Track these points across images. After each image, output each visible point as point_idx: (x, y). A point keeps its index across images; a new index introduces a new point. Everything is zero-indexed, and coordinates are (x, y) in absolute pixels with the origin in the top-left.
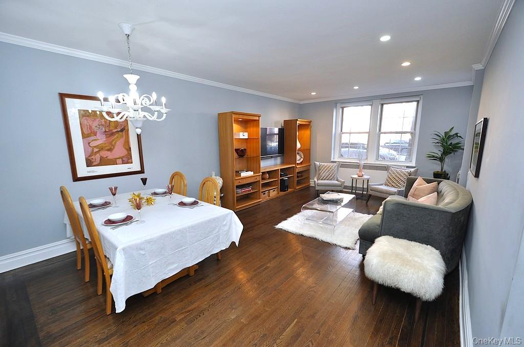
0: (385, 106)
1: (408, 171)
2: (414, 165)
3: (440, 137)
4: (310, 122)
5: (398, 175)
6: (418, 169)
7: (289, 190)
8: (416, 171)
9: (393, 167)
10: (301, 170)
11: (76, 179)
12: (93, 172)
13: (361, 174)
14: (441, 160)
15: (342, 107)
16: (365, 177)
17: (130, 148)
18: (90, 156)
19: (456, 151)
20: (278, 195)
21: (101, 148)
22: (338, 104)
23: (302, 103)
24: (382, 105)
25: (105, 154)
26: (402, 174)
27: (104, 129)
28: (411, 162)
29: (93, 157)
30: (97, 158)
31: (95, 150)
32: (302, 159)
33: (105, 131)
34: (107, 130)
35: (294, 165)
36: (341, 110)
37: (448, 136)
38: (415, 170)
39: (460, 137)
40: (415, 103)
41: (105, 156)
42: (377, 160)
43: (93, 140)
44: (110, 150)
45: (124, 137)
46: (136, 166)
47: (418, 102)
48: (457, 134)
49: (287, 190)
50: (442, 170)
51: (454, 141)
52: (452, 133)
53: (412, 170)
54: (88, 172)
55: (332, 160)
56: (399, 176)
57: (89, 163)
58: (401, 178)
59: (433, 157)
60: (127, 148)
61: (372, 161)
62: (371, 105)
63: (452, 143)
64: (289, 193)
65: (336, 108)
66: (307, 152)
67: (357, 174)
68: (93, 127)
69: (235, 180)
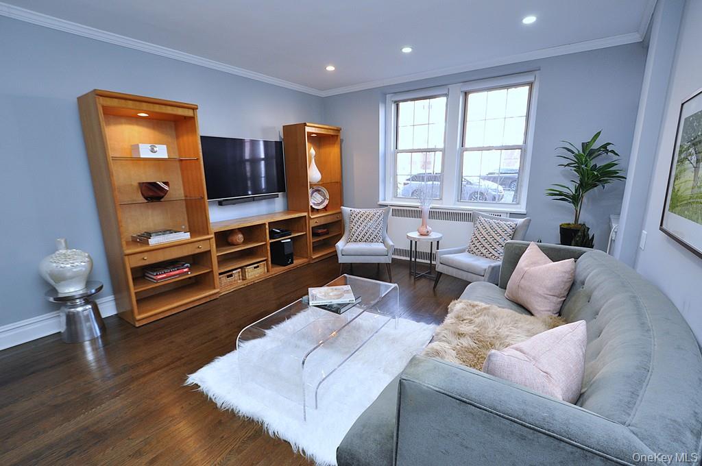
0: (471, 96)
1: (512, 224)
2: (523, 210)
3: (573, 153)
4: (338, 130)
5: (492, 232)
6: (530, 220)
7: (297, 262)
8: (527, 225)
9: (483, 216)
10: (322, 222)
13: (424, 230)
14: (575, 199)
15: (395, 102)
16: (434, 235)
19: (606, 182)
20: (268, 275)
22: (387, 96)
23: (323, 94)
24: (466, 94)
26: (499, 230)
28: (518, 204)
32: (326, 202)
35: (305, 214)
36: (393, 107)
37: (588, 151)
38: (524, 222)
39: (613, 152)
40: (527, 88)
42: (458, 201)
47: (531, 84)
48: (605, 146)
49: (292, 263)
50: (577, 220)
51: (600, 162)
52: (595, 146)
53: (520, 221)
55: (381, 202)
56: (494, 234)
58: (498, 238)
59: (561, 194)
61: (449, 203)
62: (446, 95)
63: (596, 165)
64: (298, 268)
65: (385, 103)
66: (336, 189)
67: (418, 231)
69: (126, 255)
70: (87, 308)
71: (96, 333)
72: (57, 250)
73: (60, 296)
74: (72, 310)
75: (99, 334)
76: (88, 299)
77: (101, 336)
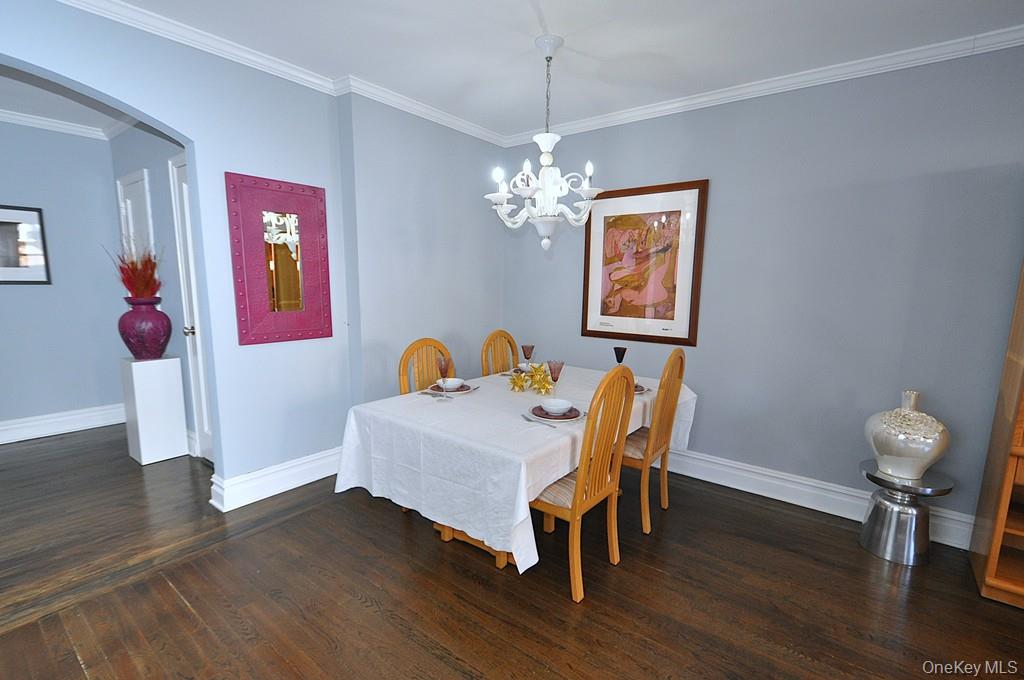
11: (586, 333)
12: (607, 325)
17: (675, 287)
18: (607, 297)
21: (625, 284)
25: (629, 294)
27: (635, 248)
29: (611, 299)
30: (616, 300)
31: (617, 287)
33: (637, 252)
34: (640, 250)
41: (628, 300)
43: (617, 269)
44: (638, 288)
45: (667, 263)
46: (679, 327)
54: (601, 324)
57: (605, 311)
60: (670, 286)
68: (620, 244)
69: (1012, 455)
70: (910, 511)
71: (908, 559)
72: (900, 407)
73: (878, 475)
74: (888, 503)
75: (911, 563)
76: (916, 500)
77: (913, 566)
